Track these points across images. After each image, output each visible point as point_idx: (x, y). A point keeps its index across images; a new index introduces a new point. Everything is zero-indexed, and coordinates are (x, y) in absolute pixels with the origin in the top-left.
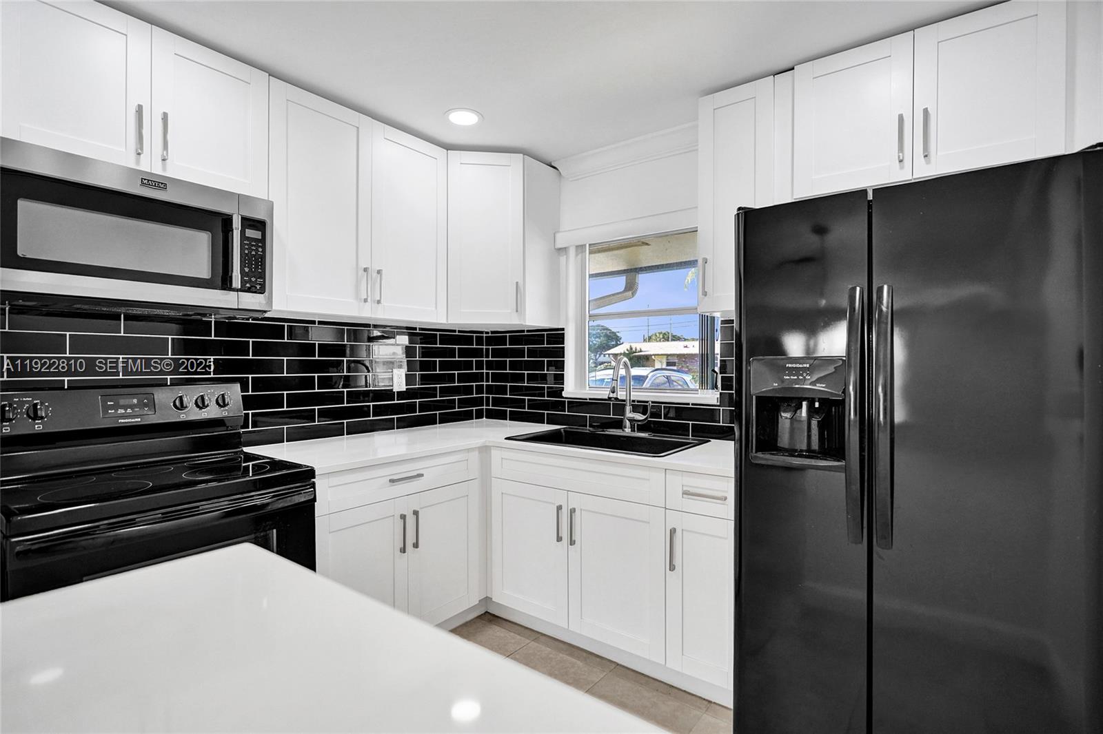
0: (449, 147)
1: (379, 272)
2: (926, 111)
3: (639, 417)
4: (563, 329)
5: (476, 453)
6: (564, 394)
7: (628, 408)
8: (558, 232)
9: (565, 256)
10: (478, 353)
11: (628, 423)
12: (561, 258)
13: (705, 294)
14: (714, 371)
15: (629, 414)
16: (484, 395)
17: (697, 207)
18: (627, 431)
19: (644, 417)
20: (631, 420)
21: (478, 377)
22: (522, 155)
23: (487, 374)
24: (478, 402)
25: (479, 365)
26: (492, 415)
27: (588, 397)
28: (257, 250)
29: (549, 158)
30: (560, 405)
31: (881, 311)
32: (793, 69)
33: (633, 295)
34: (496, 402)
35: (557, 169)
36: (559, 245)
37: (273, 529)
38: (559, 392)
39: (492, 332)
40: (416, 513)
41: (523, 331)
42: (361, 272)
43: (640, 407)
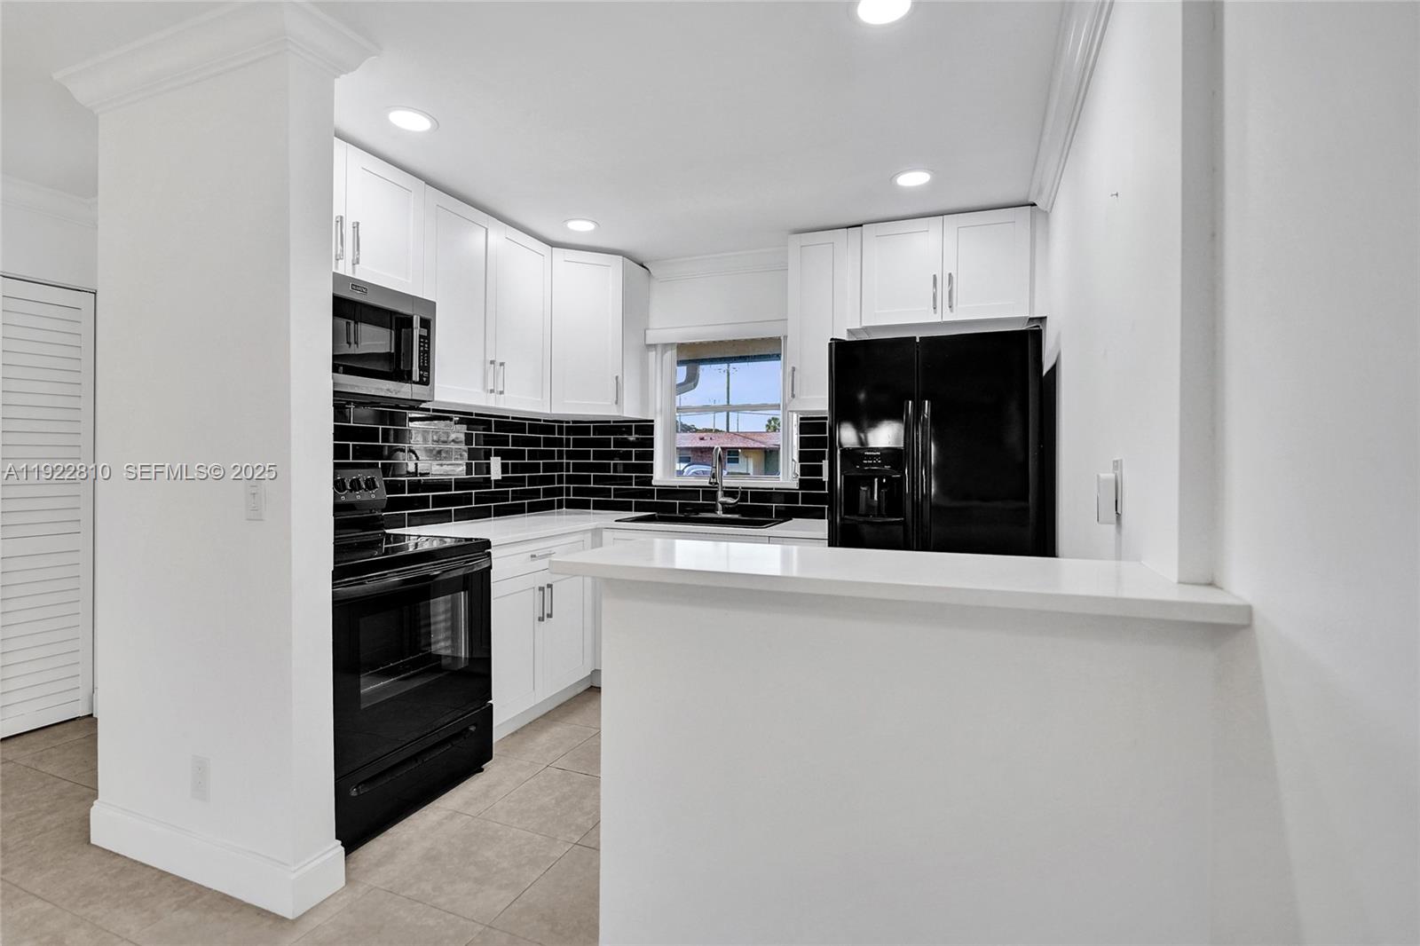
0: (553, 244)
1: (502, 364)
2: (950, 274)
3: (730, 500)
4: (652, 421)
5: (589, 535)
6: (653, 483)
7: (720, 493)
8: (648, 329)
9: (654, 353)
10: (558, 442)
11: (720, 506)
12: (650, 353)
13: (793, 396)
14: (793, 460)
15: (721, 499)
16: (564, 485)
17: (787, 320)
18: (720, 514)
19: (735, 501)
20: (723, 504)
21: (559, 467)
22: (621, 257)
23: (568, 464)
24: (559, 492)
25: (560, 455)
26: (572, 505)
27: (678, 484)
28: (424, 347)
29: (641, 260)
30: (650, 493)
31: (924, 417)
32: (861, 225)
33: (695, 386)
34: (577, 492)
35: (647, 269)
36: (648, 342)
37: (460, 591)
38: (648, 481)
39: (574, 422)
40: (550, 586)
41: (609, 422)
42: (488, 365)
43: (730, 492)
